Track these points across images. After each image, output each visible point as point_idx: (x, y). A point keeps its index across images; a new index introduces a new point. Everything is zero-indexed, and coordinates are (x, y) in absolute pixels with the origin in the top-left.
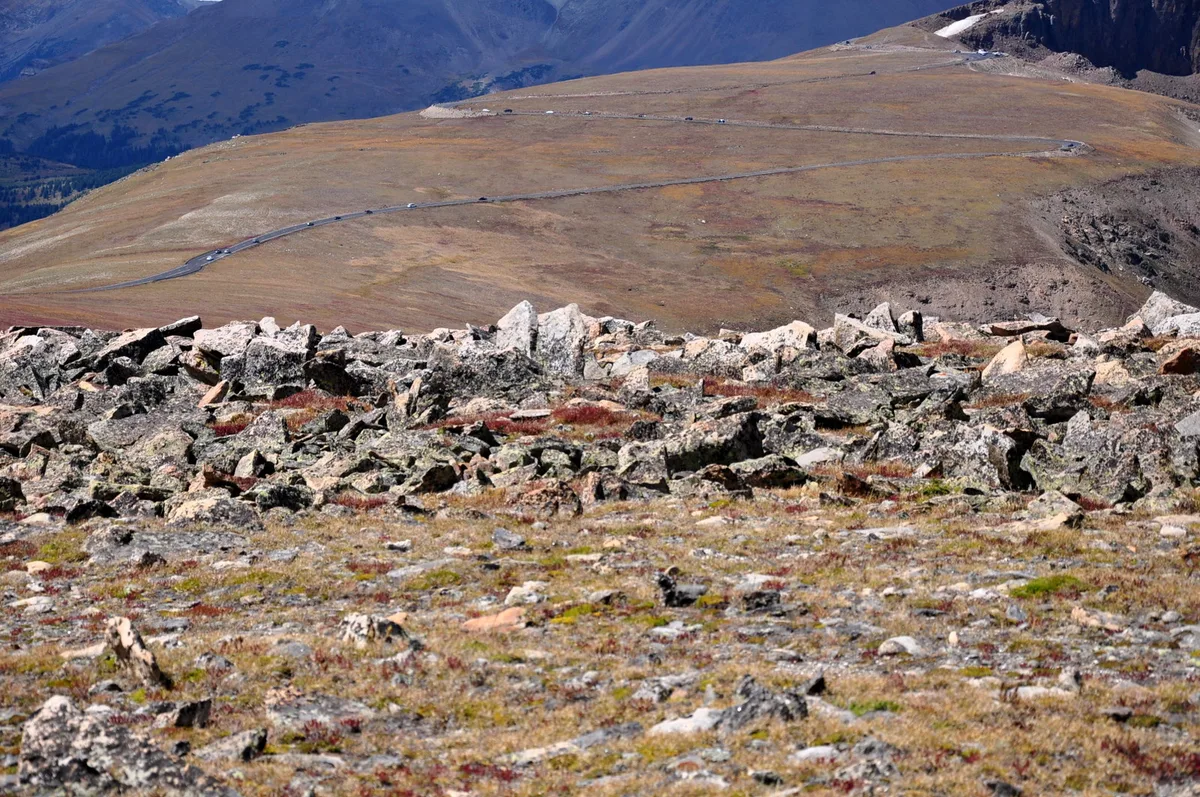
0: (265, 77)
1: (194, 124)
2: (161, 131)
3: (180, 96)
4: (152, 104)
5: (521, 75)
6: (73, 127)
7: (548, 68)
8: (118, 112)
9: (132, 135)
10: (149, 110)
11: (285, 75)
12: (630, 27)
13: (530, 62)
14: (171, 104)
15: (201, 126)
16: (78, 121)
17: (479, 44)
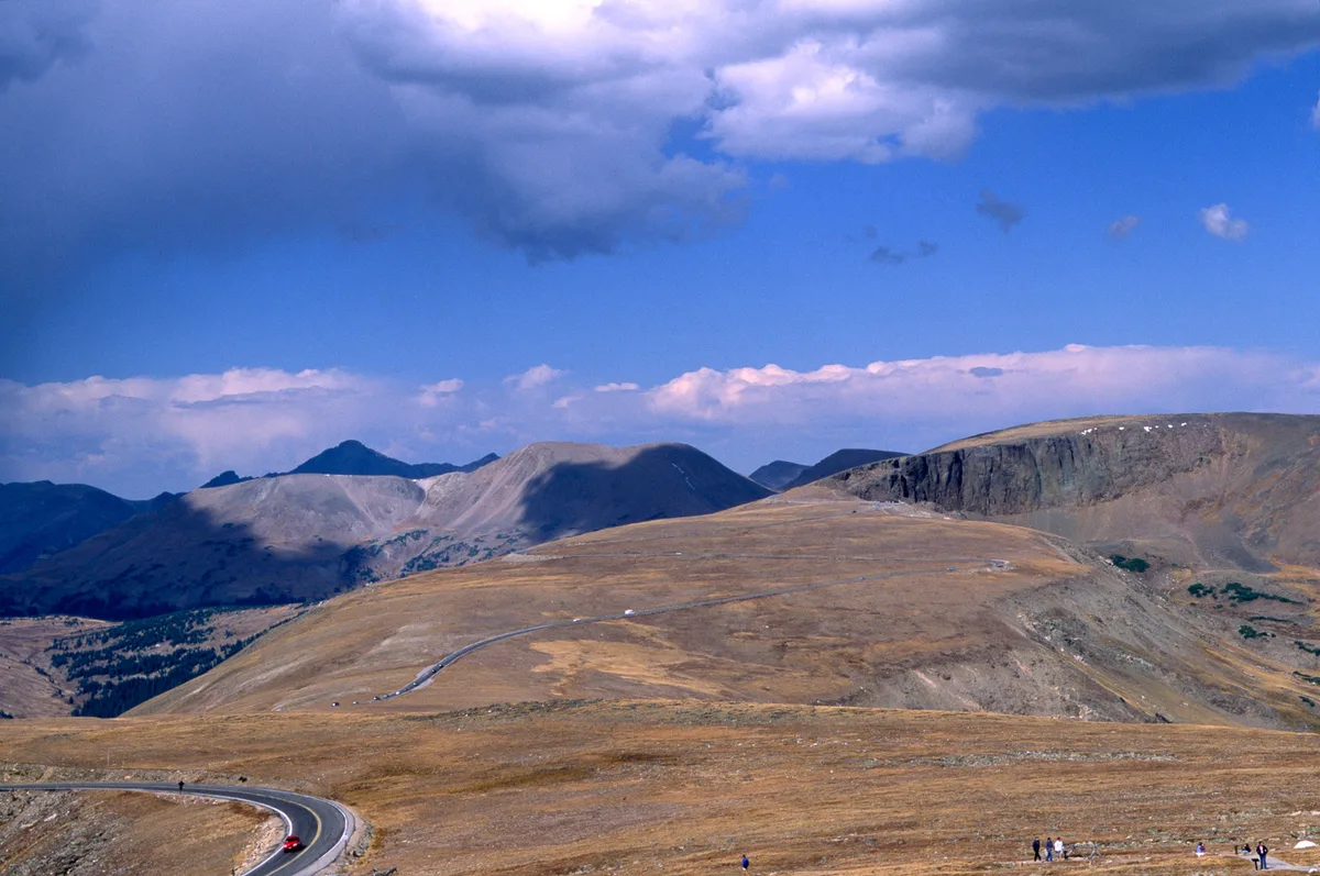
0: (216, 550)
1: (169, 585)
2: (145, 593)
3: (156, 566)
4: (137, 573)
5: (405, 537)
6: (79, 594)
7: (425, 532)
8: (112, 581)
9: (125, 597)
10: (135, 578)
11: (233, 547)
12: (480, 501)
13: (410, 529)
14: (152, 573)
15: (174, 587)
16: (84, 589)
17: (371, 517)
